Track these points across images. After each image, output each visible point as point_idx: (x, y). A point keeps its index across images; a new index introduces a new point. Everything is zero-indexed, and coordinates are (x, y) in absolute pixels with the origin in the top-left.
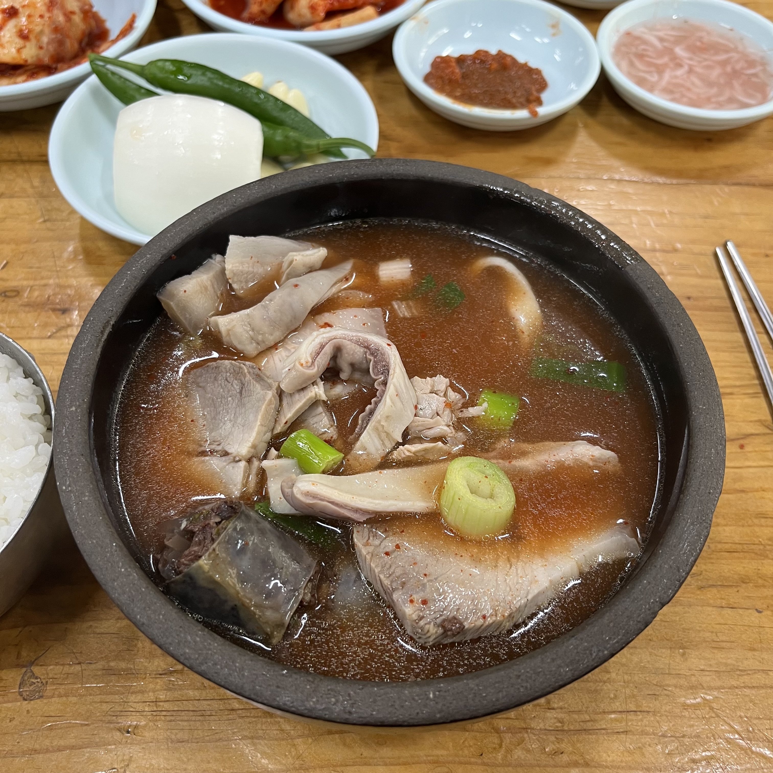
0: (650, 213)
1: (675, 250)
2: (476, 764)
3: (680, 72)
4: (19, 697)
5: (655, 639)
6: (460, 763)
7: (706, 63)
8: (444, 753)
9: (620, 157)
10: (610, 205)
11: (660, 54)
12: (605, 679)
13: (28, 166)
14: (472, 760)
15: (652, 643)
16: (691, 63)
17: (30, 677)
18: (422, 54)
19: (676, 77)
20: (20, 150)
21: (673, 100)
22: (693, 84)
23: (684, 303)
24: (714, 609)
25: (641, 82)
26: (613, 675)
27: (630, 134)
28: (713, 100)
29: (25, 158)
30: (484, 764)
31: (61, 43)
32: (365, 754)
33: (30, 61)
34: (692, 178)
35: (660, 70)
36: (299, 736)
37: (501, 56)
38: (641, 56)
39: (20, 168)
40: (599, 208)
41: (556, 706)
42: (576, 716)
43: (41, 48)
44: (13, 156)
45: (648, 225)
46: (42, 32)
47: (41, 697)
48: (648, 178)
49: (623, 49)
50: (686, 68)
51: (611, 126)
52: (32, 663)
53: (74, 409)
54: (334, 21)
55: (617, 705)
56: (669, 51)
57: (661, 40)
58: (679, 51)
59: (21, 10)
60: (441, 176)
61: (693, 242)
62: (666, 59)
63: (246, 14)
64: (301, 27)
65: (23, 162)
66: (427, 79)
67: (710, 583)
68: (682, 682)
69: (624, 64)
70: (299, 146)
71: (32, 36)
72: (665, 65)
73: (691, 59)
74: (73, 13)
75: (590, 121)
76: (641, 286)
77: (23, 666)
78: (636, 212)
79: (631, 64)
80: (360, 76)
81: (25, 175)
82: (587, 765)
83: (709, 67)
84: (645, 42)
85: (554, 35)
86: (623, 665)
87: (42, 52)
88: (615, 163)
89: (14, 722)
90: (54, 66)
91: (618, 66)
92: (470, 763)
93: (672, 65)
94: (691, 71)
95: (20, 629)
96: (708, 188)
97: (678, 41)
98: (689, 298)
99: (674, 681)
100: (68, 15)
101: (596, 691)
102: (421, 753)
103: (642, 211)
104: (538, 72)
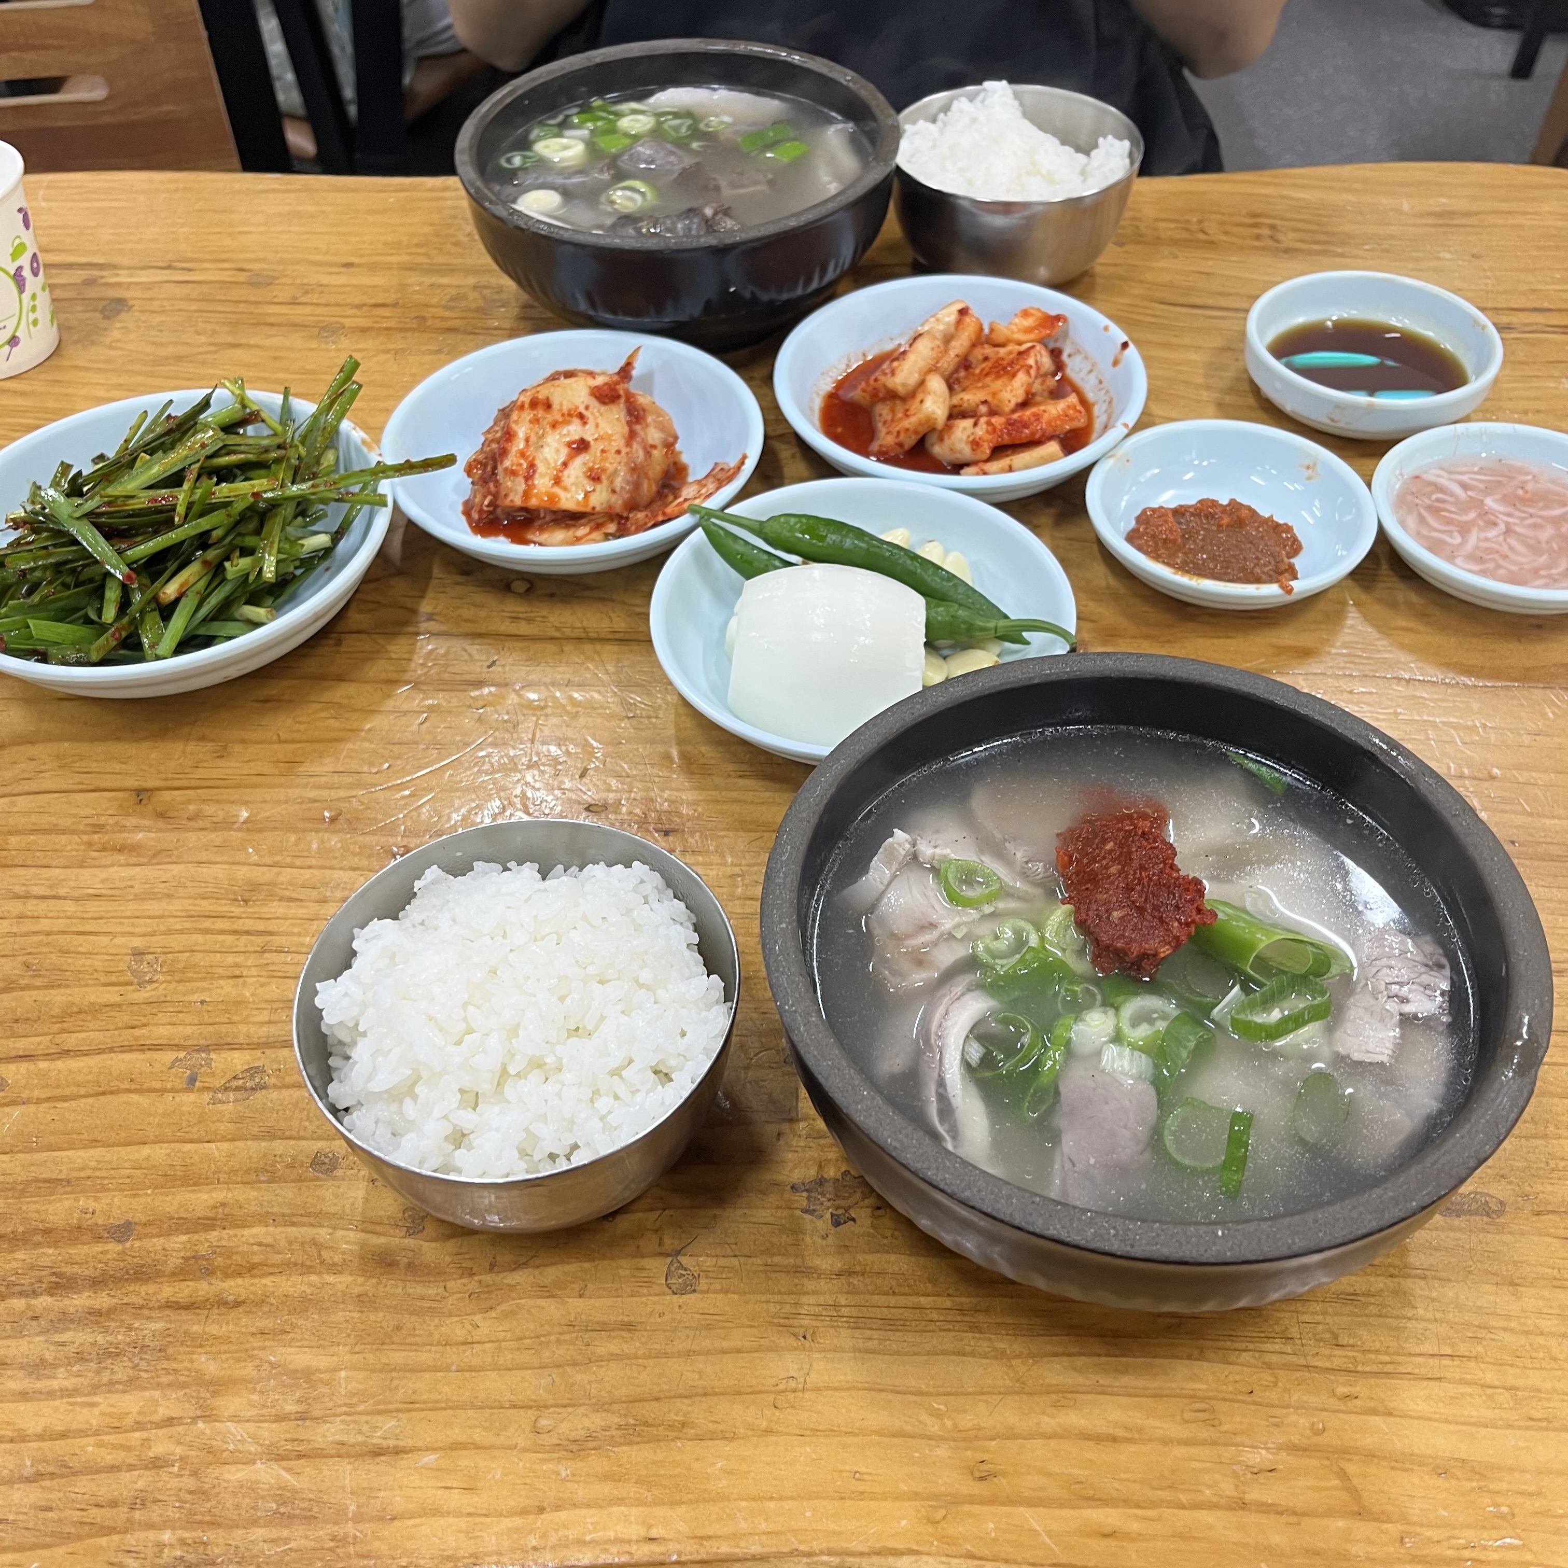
0: (1455, 727)
1: (1493, 778)
2: (1243, 1402)
3: (1492, 533)
4: (667, 1290)
5: (1476, 1272)
6: (1225, 1400)
7: (1530, 521)
8: (1204, 1387)
9: (1411, 649)
10: (1396, 714)
11: (1465, 507)
12: (1409, 1315)
13: (598, 647)
14: (1240, 1397)
15: (1471, 1277)
16: (1510, 520)
17: (678, 1268)
18: (1123, 504)
19: (1487, 539)
20: (585, 624)
21: (1483, 573)
22: (1511, 548)
23: (1508, 848)
24: (1555, 1240)
25: (1434, 547)
26: (1421, 1312)
27: (1422, 616)
28: (1543, 573)
29: (592, 635)
30: (1255, 1403)
31: (637, 486)
32: (1101, 1382)
33: (598, 509)
34: (1514, 680)
35: (1464, 529)
36: (1018, 1357)
37: (1234, 505)
38: (1435, 511)
39: (588, 647)
40: (1381, 717)
41: (1345, 1343)
42: (1373, 1356)
43: (614, 491)
44: (578, 633)
45: (1453, 742)
46: (616, 471)
47: (694, 1291)
48: (1450, 678)
49: (1410, 498)
50: (1502, 527)
51: (1393, 605)
52: (678, 1253)
53: (784, 925)
54: (1004, 462)
55: (1427, 1348)
56: (1478, 504)
57: (1465, 487)
58: (1490, 502)
59: (592, 443)
60: (1185, 676)
61: (1518, 767)
62: (1472, 515)
63: (875, 447)
64: (957, 468)
65: (592, 640)
66: (1131, 538)
67: (1550, 1208)
68: (1513, 1325)
69: (1411, 521)
70: (970, 628)
71: (604, 477)
72: (1473, 523)
73: (1509, 515)
74: (654, 447)
75: (1363, 597)
76: (1444, 812)
77: (668, 1255)
78: (1434, 725)
79: (1422, 520)
80: (1035, 529)
81: (596, 657)
82: (1390, 1414)
83: (1535, 526)
84: (1440, 489)
85: (1309, 478)
86: (1433, 1300)
87: (614, 498)
88: (1403, 657)
89: (666, 1318)
90: (625, 515)
91: (1403, 524)
92: (1238, 1401)
93: (1481, 523)
94: (1508, 531)
95: (658, 1213)
96: (1537, 694)
97: (1489, 489)
98: (1513, 842)
99: (1502, 1324)
100: (648, 449)
101: (1397, 1328)
102: (1173, 1385)
103: (1441, 722)
104: (1288, 529)
